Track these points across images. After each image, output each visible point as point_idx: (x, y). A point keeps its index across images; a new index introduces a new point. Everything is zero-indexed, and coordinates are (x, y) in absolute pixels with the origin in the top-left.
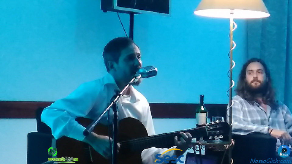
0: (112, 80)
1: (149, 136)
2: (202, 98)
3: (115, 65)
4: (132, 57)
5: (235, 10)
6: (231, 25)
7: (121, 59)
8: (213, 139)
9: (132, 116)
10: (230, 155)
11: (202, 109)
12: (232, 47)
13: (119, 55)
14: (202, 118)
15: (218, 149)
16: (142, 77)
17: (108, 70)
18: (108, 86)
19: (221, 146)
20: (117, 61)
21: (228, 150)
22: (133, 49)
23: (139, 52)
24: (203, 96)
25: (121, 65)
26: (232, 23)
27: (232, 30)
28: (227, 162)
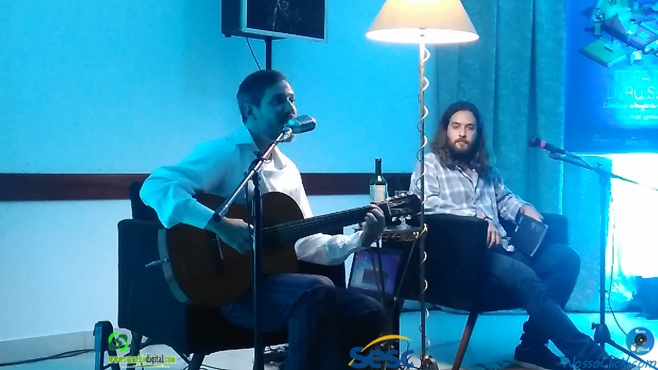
1: (305, 218)
2: (378, 163)
4: (282, 100)
5: (427, 29)
6: (422, 54)
7: (266, 101)
8: (398, 222)
10: (422, 246)
11: (380, 179)
12: (424, 86)
13: (263, 96)
14: (380, 193)
15: (404, 239)
16: (293, 132)
18: (242, 147)
19: (409, 233)
20: (258, 104)
21: (418, 240)
22: (283, 88)
23: (291, 92)
24: (380, 161)
25: (266, 110)
26: (422, 50)
27: (423, 60)
28: (418, 256)
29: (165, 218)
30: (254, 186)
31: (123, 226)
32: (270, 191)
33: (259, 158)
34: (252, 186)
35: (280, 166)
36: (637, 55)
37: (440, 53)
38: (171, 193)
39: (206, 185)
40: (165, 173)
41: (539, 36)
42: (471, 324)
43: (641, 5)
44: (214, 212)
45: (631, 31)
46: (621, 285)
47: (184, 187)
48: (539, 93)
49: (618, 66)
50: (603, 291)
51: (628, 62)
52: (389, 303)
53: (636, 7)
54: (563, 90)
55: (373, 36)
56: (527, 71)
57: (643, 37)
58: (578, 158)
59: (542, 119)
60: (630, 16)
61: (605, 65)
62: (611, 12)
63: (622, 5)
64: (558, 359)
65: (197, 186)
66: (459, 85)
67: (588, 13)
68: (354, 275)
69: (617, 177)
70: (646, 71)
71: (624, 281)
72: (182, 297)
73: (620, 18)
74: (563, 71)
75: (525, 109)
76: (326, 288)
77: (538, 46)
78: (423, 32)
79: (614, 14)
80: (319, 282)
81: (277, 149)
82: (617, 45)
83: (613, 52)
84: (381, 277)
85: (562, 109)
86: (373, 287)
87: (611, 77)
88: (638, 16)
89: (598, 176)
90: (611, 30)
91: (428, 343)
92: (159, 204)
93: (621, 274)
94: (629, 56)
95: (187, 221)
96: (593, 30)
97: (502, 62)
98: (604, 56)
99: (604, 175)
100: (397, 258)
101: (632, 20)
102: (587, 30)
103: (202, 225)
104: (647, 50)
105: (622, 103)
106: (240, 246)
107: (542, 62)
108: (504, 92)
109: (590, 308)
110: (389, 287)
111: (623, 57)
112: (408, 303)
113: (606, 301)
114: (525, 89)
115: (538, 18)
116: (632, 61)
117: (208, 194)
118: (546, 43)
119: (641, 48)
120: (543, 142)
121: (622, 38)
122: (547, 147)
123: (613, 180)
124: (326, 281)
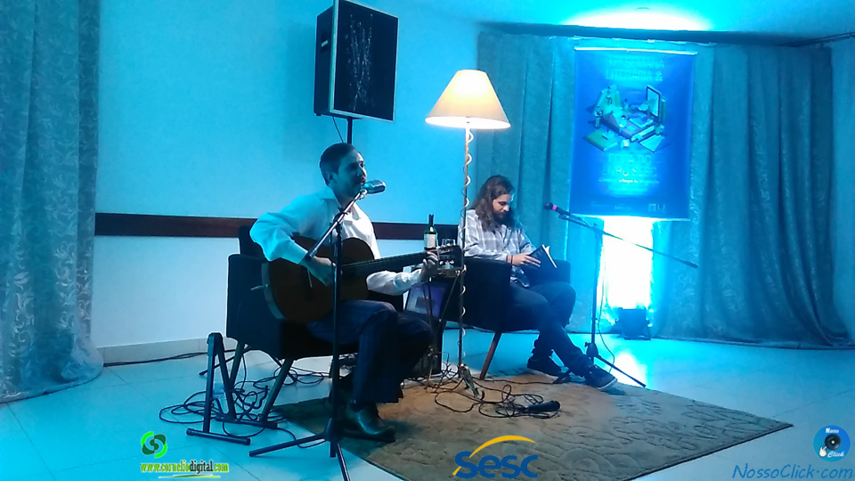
0: (331, 195)
1: (376, 258)
2: (431, 218)
3: (335, 176)
4: (355, 166)
5: (472, 118)
6: (467, 137)
7: (342, 169)
8: (444, 264)
9: (355, 236)
10: (462, 282)
11: (432, 230)
12: (467, 161)
13: (339, 164)
14: (431, 240)
15: (448, 276)
16: (368, 193)
17: (327, 182)
18: (328, 201)
19: (452, 272)
20: (336, 171)
21: (460, 277)
22: (355, 157)
23: (362, 159)
24: (433, 216)
25: (342, 176)
26: (468, 133)
27: (468, 142)
28: (458, 289)
29: (268, 254)
30: (337, 234)
31: (232, 259)
32: (349, 237)
33: (342, 212)
34: (335, 233)
35: (357, 217)
36: (626, 143)
37: (480, 136)
38: (275, 235)
39: (302, 230)
40: (271, 218)
41: (555, 126)
42: (496, 340)
43: (630, 106)
44: (307, 252)
45: (622, 124)
46: (607, 314)
47: (285, 230)
48: (553, 169)
49: (611, 150)
50: (594, 319)
51: (619, 148)
52: (435, 323)
53: (627, 107)
54: (570, 168)
55: (431, 121)
56: (545, 151)
57: (631, 129)
58: (579, 218)
59: (554, 188)
60: (621, 113)
61: (602, 149)
62: (608, 109)
63: (617, 105)
64: (559, 368)
65: (295, 231)
66: (493, 159)
67: (591, 110)
68: (410, 303)
69: (606, 234)
70: (631, 155)
71: (610, 311)
72: (278, 315)
73: (614, 115)
74: (571, 153)
75: (542, 179)
76: (389, 312)
77: (553, 133)
78: (468, 120)
79: (610, 112)
80: (384, 307)
81: (355, 205)
82: (611, 135)
83: (608, 140)
84: (430, 304)
85: (569, 181)
86: (424, 311)
87: (606, 159)
88: (627, 114)
89: (593, 233)
90: (608, 123)
91: (464, 354)
92: (265, 242)
93: (607, 305)
94: (619, 143)
95: (285, 257)
96: (594, 122)
97: (526, 143)
98: (601, 142)
99: (598, 232)
100: (443, 290)
101: (623, 116)
102: (589, 122)
103: (297, 261)
104: (633, 139)
105: (613, 178)
106: (325, 280)
107: (556, 146)
108: (526, 167)
109: (583, 331)
110: (436, 312)
111: (616, 144)
112: (449, 323)
113: (596, 326)
114: (543, 165)
115: (554, 112)
116: (622, 146)
117: (302, 237)
118: (558, 131)
119: (629, 138)
120: (555, 207)
121: (615, 129)
122: (557, 210)
123: (604, 236)
124: (389, 306)
